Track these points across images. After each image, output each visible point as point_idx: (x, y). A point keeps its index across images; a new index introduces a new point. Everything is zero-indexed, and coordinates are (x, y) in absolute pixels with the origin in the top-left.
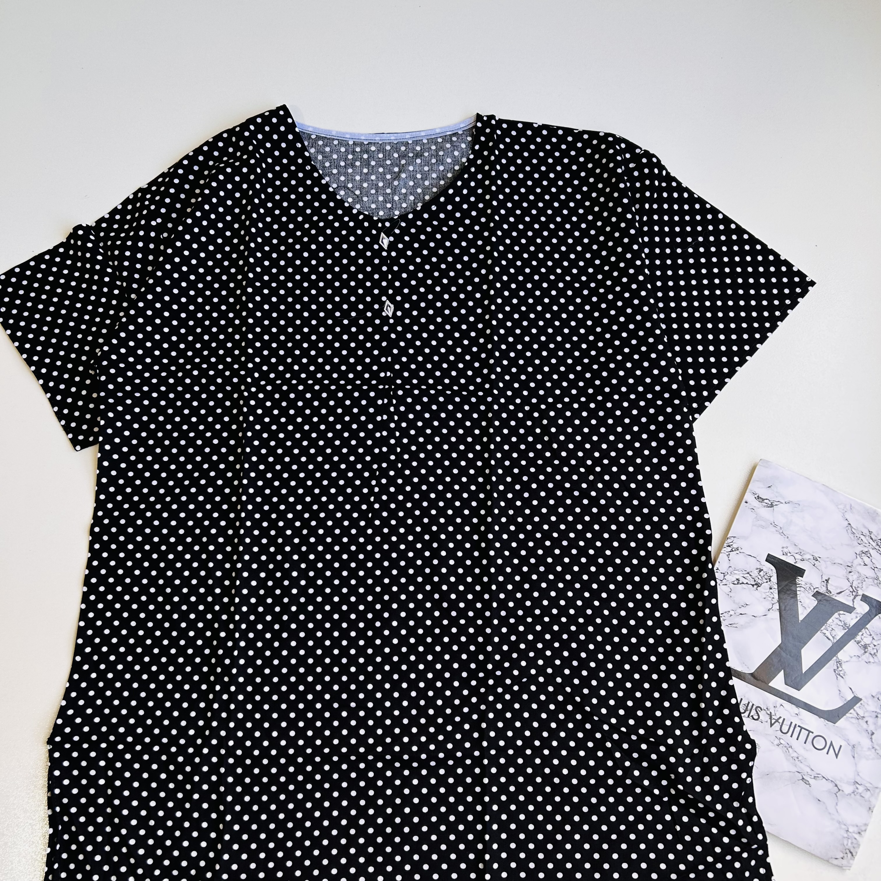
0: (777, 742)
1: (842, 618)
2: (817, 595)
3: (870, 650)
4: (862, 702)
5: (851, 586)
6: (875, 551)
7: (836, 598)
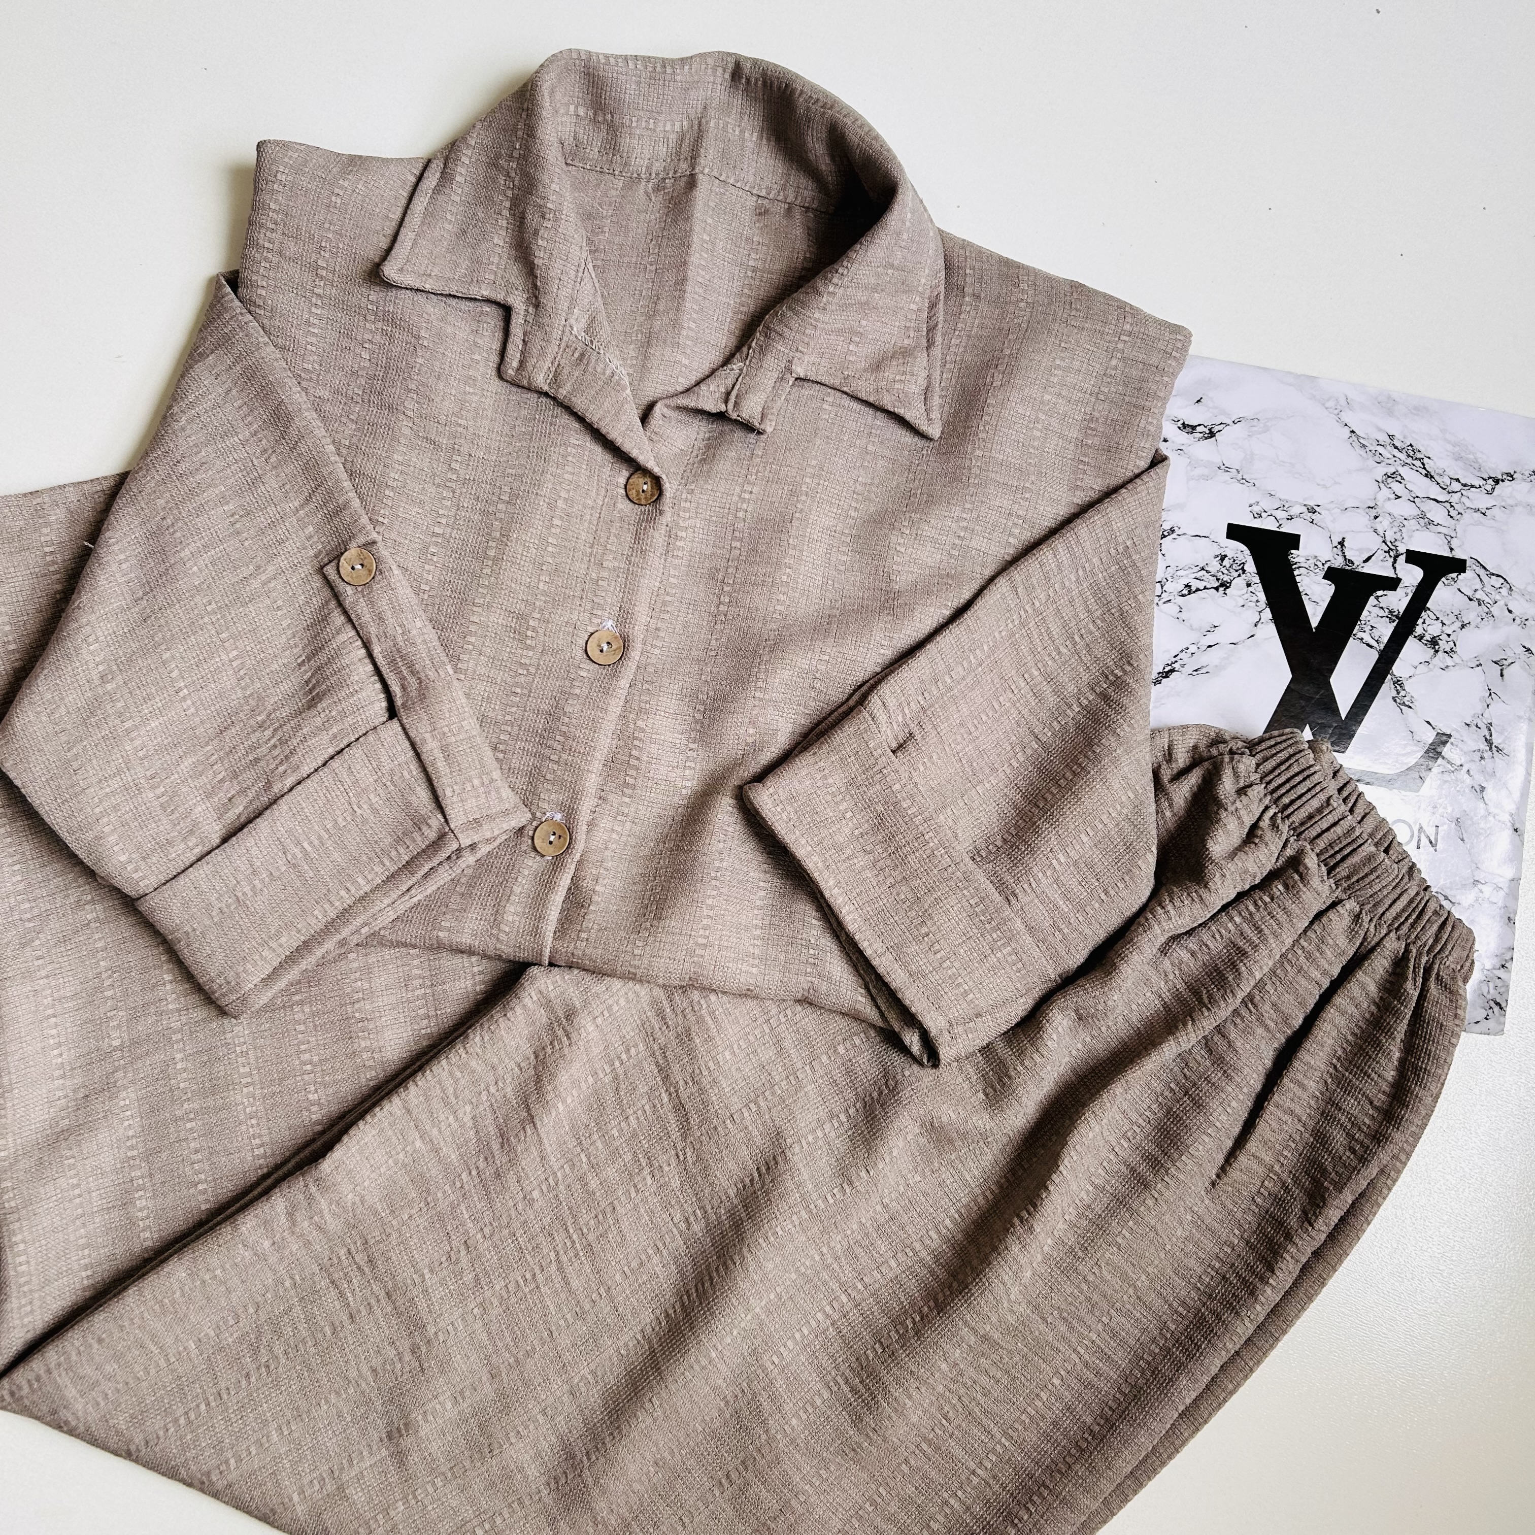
2: (1331, 574)
3: (1443, 645)
4: (1452, 740)
5: (1384, 542)
6: (1407, 468)
7: (1365, 570)
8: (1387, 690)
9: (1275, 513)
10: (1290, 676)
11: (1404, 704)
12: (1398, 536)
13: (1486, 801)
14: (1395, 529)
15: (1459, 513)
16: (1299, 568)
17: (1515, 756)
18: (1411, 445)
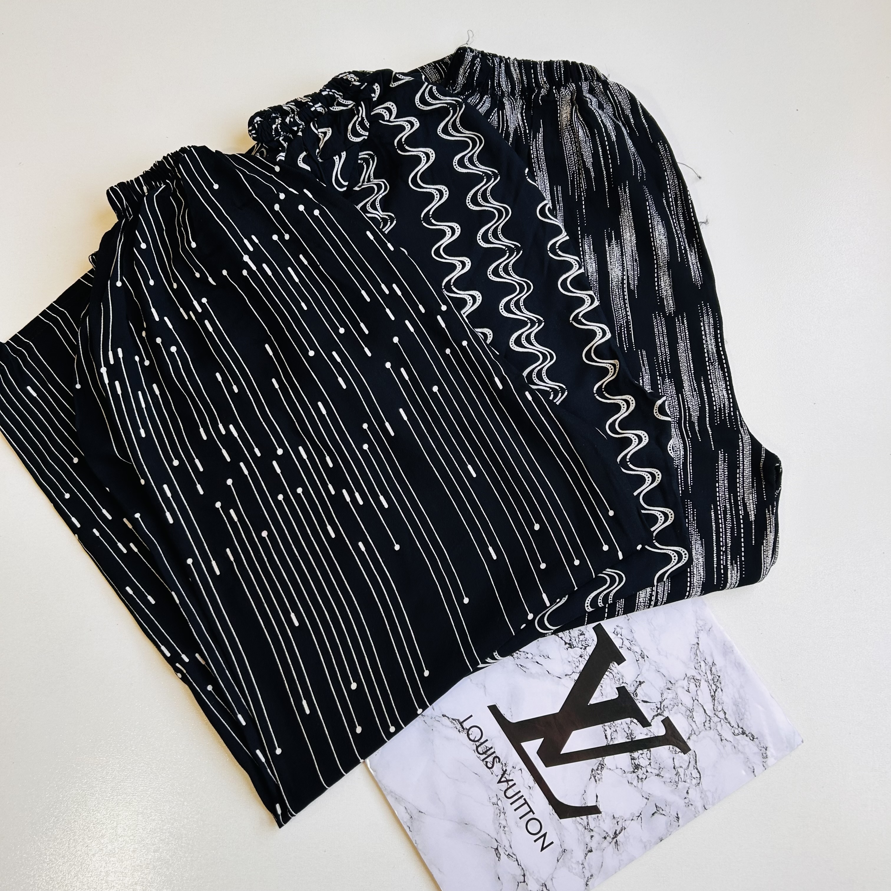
0: (495, 800)
2: (622, 690)
3: (640, 772)
4: (599, 815)
5: (661, 702)
6: (706, 684)
7: (639, 705)
8: (593, 763)
9: (625, 640)
10: (558, 711)
11: (595, 777)
12: (670, 707)
13: (587, 858)
14: (672, 703)
15: (710, 727)
16: (610, 672)
17: (621, 854)
18: (719, 677)
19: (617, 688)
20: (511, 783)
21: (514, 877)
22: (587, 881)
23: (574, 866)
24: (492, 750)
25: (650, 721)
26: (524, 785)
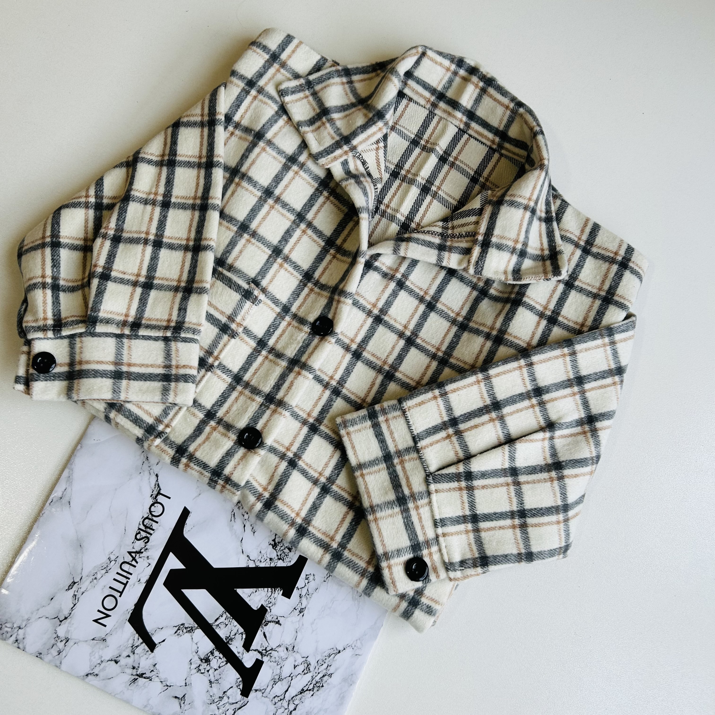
0: (113, 558)
1: (238, 637)
2: (263, 610)
3: (204, 665)
4: (150, 652)
5: (272, 649)
6: (310, 678)
7: (259, 631)
8: (189, 621)
9: (306, 588)
10: (214, 567)
11: (179, 629)
12: (273, 659)
13: (109, 662)
14: (277, 658)
15: (276, 703)
16: (272, 592)
17: (128, 689)
18: (323, 686)
19: (262, 605)
20: (134, 563)
21: (60, 611)
22: (90, 674)
23: (97, 656)
24: (151, 532)
25: (251, 649)
26: (139, 574)
